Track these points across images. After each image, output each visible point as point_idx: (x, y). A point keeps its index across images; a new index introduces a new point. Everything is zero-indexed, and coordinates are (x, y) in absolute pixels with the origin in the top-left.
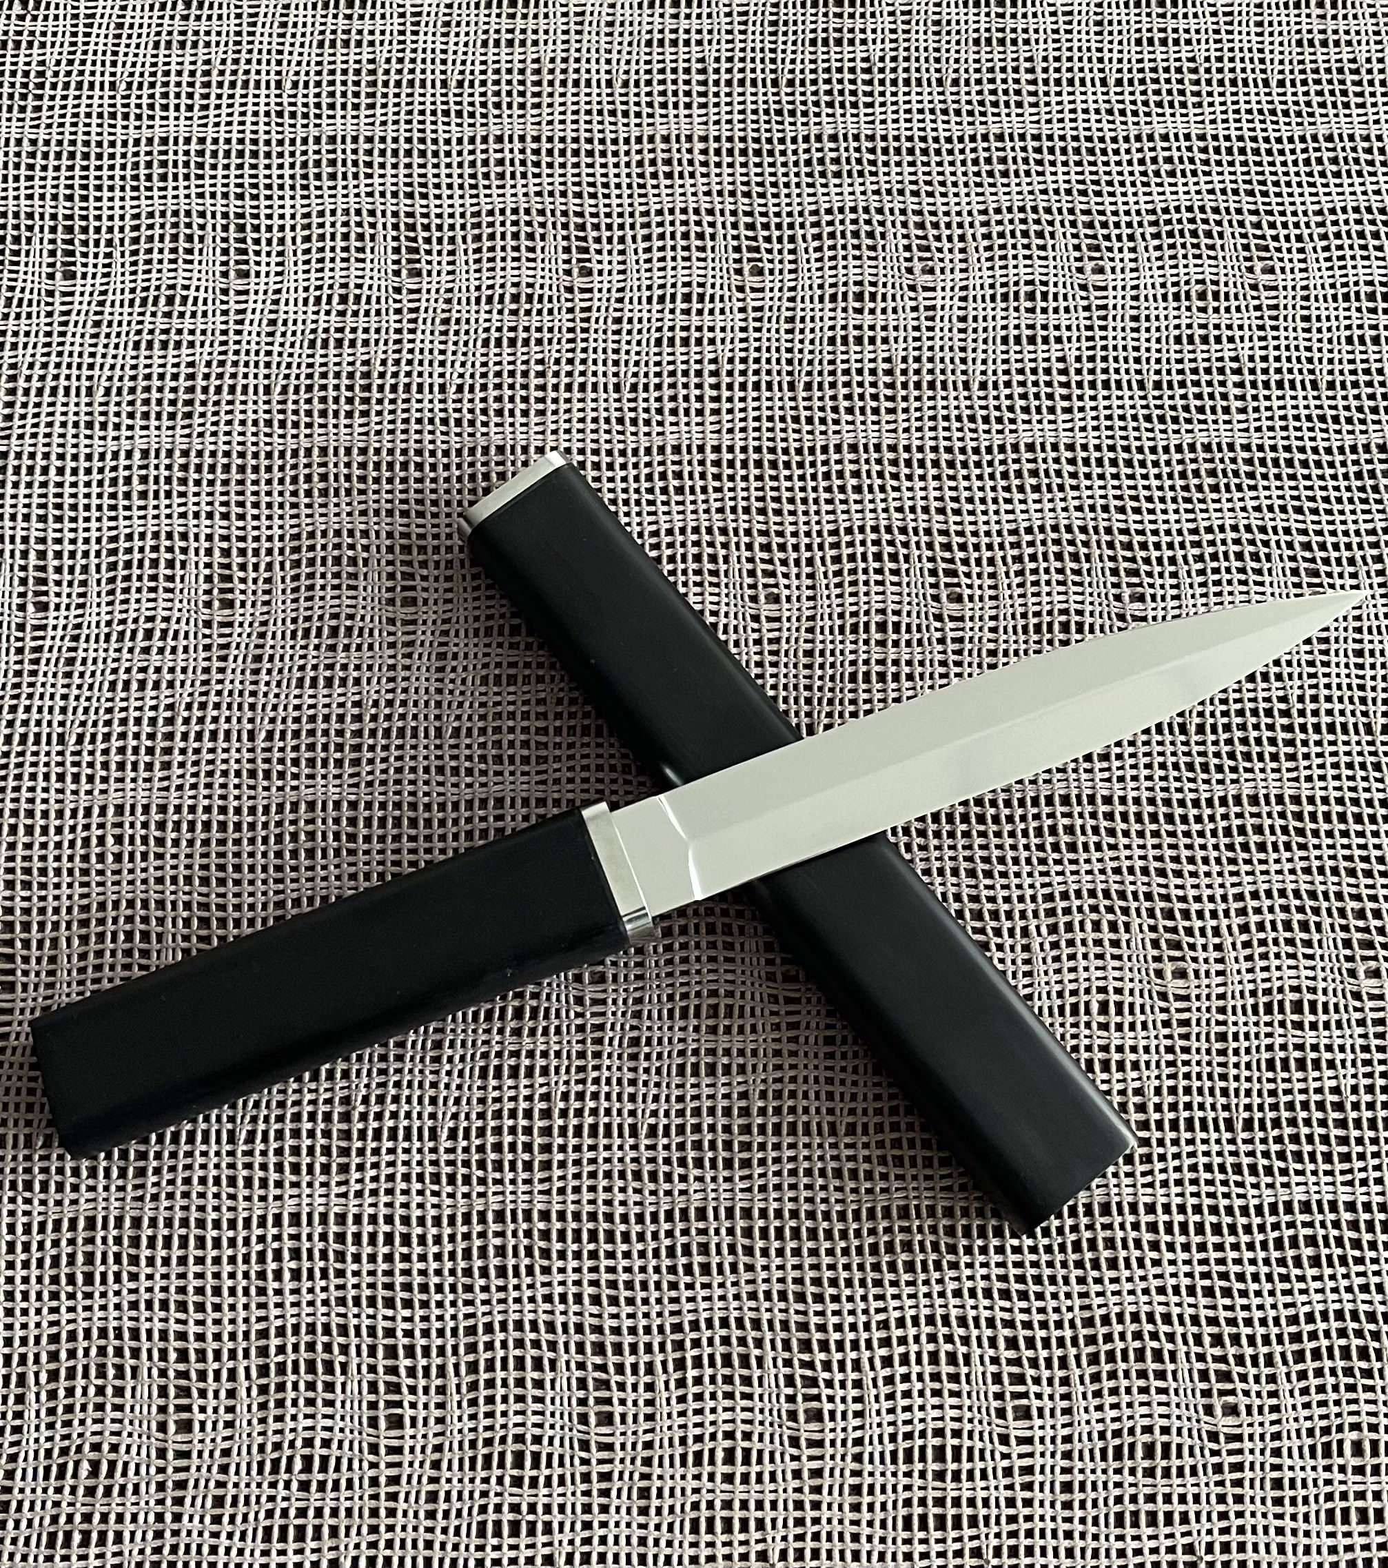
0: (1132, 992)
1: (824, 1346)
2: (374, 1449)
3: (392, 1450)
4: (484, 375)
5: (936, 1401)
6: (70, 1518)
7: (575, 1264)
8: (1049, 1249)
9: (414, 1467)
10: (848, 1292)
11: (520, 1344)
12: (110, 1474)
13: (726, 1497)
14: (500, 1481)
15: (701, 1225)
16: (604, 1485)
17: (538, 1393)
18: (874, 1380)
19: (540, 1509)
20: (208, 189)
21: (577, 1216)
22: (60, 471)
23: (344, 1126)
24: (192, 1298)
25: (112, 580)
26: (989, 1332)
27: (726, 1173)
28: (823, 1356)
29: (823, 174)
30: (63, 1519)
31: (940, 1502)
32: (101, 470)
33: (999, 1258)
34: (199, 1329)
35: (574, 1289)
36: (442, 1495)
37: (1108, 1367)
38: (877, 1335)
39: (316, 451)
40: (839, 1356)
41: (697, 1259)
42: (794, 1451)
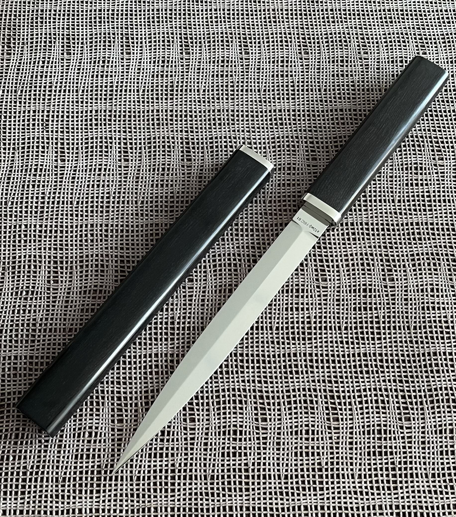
0: (442, 285)
1: (339, 397)
2: (185, 429)
3: (191, 429)
4: (213, 86)
5: (377, 415)
6: (82, 450)
7: (252, 370)
8: (415, 367)
9: (199, 434)
10: (346, 380)
11: (234, 395)
12: (96, 436)
13: (306, 445)
14: (229, 439)
15: (295, 358)
16: (264, 441)
17: (241, 411)
18: (356, 409)
19: (243, 448)
20: (116, 26)
21: (252, 355)
22: (68, 117)
23: (172, 326)
24: (122, 380)
25: (87, 152)
26: (395, 393)
27: (303, 342)
28: (338, 401)
29: (328, 22)
30: (80, 450)
31: (380, 447)
32: (82, 117)
33: (398, 370)
34: (124, 390)
35: (252, 378)
36: (209, 444)
37: (437, 405)
38: (357, 394)
39: (155, 111)
40: (344, 401)
41: (294, 369)
42: (330, 431)
